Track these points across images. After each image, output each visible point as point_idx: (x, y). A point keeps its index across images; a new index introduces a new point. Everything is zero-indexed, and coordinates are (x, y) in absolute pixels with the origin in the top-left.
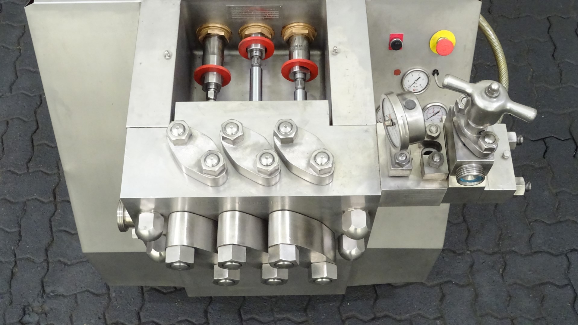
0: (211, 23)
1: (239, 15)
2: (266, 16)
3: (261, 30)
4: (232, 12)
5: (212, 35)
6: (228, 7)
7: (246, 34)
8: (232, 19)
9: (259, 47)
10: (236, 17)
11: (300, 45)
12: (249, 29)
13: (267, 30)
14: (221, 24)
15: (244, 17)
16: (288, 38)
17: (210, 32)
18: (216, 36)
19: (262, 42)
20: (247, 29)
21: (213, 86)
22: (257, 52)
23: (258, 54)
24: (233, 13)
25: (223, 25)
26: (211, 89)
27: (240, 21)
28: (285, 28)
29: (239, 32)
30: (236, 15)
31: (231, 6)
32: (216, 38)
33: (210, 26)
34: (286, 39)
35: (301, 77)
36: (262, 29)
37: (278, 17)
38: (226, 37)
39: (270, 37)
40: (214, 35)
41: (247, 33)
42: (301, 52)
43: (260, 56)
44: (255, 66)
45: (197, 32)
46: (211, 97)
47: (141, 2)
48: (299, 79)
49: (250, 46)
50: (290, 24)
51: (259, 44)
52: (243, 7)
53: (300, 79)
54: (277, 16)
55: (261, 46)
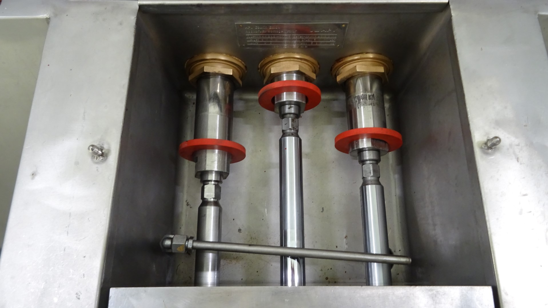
0: (210, 53)
1: (260, 40)
2: (312, 42)
3: (300, 66)
4: (247, 35)
5: (210, 74)
6: (238, 25)
7: (272, 72)
8: (247, 46)
9: (295, 97)
10: (255, 43)
11: (369, 96)
12: (278, 63)
13: (309, 64)
14: (227, 54)
15: (269, 43)
16: (345, 80)
17: (207, 69)
18: (220, 77)
19: (301, 90)
20: (274, 63)
21: (213, 177)
22: (292, 107)
23: (293, 110)
24: (250, 36)
25: (231, 55)
26: (210, 183)
27: (261, 50)
28: (342, 62)
29: (259, 67)
30: (254, 39)
31: (244, 23)
32: (219, 79)
33: (208, 58)
34: (341, 80)
35: (372, 158)
36: (300, 63)
37: (333, 45)
38: (237, 77)
39: (313, 76)
40: (216, 74)
41: (274, 70)
42: (370, 108)
43: (297, 113)
44: (289, 135)
45: (185, 67)
46: (209, 200)
47: (49, 19)
48: (368, 162)
49: (280, 97)
50: (350, 56)
51: (295, 93)
52: (268, 26)
53: (371, 162)
54: (332, 43)
55: (298, 96)
